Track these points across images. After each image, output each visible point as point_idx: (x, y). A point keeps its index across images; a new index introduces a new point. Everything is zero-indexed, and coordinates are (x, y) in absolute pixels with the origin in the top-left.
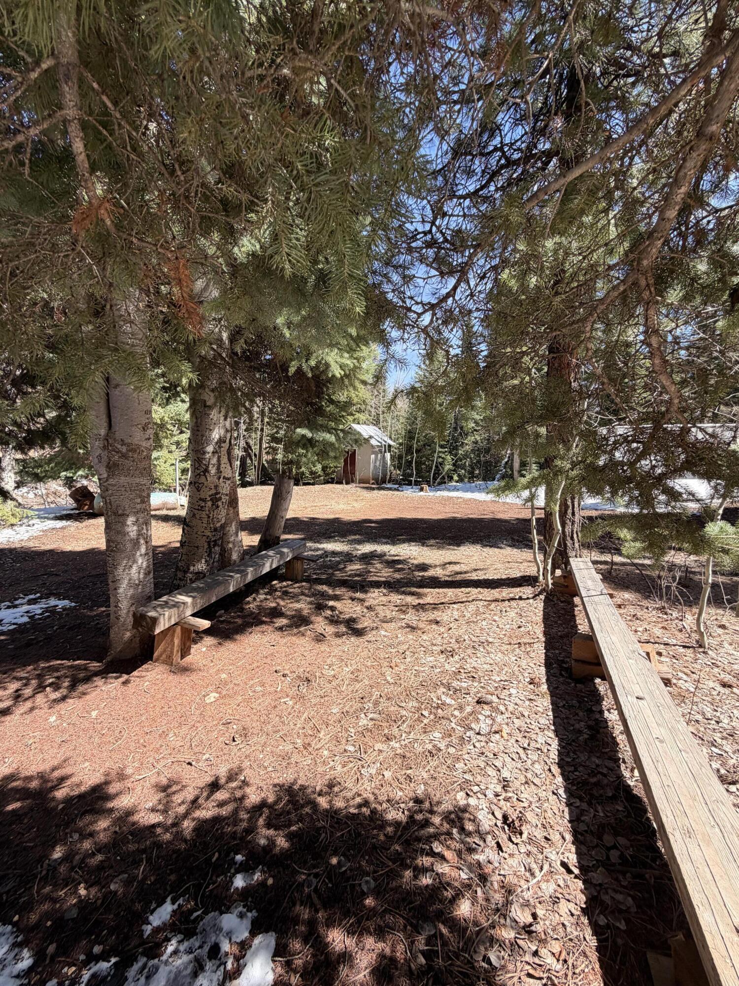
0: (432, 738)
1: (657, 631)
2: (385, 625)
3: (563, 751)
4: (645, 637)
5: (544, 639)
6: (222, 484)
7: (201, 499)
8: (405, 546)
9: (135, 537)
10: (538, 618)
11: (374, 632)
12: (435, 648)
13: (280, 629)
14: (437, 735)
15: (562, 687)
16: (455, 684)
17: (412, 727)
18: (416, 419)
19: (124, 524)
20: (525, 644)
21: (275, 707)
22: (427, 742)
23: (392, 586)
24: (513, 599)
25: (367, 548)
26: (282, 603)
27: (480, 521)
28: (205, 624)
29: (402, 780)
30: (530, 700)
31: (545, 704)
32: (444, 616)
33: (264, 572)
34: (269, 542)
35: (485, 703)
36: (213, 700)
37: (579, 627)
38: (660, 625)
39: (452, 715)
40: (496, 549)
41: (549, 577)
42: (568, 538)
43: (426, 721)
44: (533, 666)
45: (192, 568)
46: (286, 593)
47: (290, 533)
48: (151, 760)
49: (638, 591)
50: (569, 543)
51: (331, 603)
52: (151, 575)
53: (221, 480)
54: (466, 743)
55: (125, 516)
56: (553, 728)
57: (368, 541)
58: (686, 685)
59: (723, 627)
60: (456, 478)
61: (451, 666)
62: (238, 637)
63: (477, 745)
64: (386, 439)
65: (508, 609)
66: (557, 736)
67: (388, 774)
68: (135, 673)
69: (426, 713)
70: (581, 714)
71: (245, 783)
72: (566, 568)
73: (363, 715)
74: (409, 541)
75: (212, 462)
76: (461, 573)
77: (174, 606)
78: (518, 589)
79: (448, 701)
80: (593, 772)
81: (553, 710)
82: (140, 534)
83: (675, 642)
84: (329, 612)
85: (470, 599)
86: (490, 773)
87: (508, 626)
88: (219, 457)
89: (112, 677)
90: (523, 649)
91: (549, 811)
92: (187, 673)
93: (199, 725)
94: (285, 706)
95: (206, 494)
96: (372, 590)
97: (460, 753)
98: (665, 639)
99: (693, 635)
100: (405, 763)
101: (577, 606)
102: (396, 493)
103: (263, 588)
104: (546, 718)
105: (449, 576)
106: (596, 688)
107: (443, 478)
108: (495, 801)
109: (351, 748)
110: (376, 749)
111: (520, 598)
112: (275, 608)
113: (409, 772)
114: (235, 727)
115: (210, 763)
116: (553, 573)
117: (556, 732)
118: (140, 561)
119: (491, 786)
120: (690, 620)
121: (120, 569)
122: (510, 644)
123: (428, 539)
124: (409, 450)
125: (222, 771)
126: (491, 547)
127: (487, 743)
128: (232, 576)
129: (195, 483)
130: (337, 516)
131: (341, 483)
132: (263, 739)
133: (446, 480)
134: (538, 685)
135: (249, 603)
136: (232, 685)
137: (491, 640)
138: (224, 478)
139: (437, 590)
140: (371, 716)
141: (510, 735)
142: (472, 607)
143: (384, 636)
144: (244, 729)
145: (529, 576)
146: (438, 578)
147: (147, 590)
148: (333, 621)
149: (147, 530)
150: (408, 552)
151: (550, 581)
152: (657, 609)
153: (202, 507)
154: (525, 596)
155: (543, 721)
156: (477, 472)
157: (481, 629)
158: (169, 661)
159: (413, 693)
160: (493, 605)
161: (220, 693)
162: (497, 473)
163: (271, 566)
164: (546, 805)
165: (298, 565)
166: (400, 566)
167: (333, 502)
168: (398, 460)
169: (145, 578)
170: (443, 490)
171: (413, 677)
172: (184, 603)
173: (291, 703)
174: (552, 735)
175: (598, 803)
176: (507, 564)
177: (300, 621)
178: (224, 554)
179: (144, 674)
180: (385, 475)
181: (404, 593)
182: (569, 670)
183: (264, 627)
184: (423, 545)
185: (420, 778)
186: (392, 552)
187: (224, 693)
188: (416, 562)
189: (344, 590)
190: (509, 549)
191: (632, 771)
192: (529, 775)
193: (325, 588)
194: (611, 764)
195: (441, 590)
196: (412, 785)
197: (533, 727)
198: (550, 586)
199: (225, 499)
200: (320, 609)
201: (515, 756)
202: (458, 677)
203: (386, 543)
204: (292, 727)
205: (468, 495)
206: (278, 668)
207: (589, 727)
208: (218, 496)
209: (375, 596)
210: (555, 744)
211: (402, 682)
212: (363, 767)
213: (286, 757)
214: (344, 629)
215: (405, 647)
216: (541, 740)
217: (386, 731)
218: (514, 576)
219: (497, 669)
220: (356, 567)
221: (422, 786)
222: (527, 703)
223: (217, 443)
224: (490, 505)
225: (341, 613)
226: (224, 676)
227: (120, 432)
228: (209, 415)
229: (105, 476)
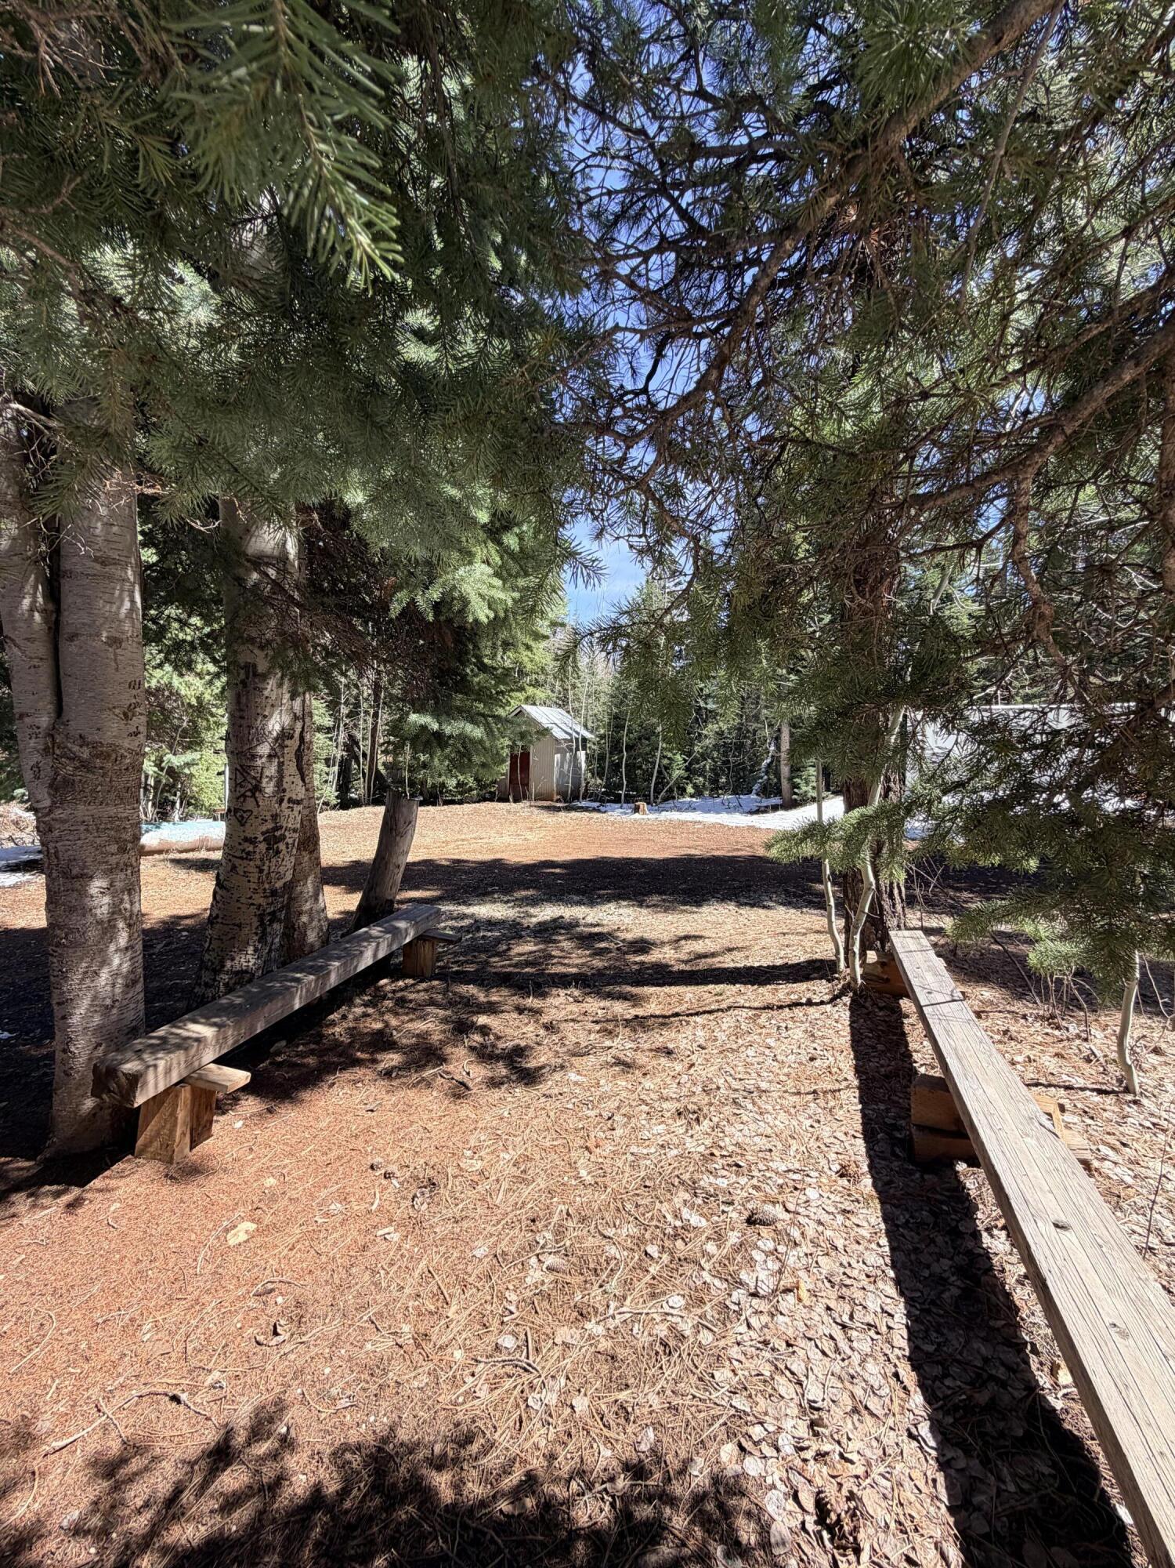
0: (667, 1310)
1: (1050, 1063)
2: (575, 1060)
3: (917, 1327)
4: (1030, 1075)
5: (856, 1083)
6: (287, 812)
7: (246, 839)
8: (611, 907)
9: (105, 917)
10: (843, 1040)
11: (557, 1076)
12: (665, 1106)
13: (388, 1074)
14: (677, 1301)
15: (900, 1182)
16: (706, 1181)
17: (627, 1284)
18: (625, 696)
19: (83, 893)
20: (825, 1093)
21: (365, 1248)
22: (658, 1318)
23: (590, 983)
24: (797, 1004)
25: (547, 912)
26: (394, 1022)
27: (732, 860)
28: (240, 1077)
29: (610, 1418)
30: (845, 1212)
31: (873, 1221)
32: (680, 1038)
33: (362, 967)
34: (374, 911)
35: (763, 1223)
36: (243, 1237)
37: (915, 1056)
38: (1052, 1050)
39: (704, 1253)
40: (761, 911)
41: (857, 963)
42: (885, 896)
43: (654, 1269)
44: (843, 1138)
45: (228, 964)
46: (401, 1002)
47: (416, 888)
48: (95, 1393)
49: (1003, 985)
50: (886, 904)
51: (482, 1020)
52: (140, 986)
53: (285, 804)
54: (733, 1316)
55: (87, 877)
56: (892, 1274)
57: (549, 900)
58: (1118, 1170)
59: (1157, 1051)
60: (690, 789)
61: (696, 1145)
62: (306, 1095)
63: (754, 1321)
64: (578, 728)
65: (790, 1024)
66: (902, 1294)
67: (581, 1403)
68: (97, 1183)
69: (653, 1250)
70: (939, 1239)
71: (287, 1443)
72: (883, 947)
73: (533, 1261)
74: (617, 897)
75: (267, 773)
76: (705, 956)
77: (178, 1047)
78: (803, 986)
79: (695, 1220)
80: (979, 1376)
81: (888, 1233)
82: (116, 910)
83: (1081, 1083)
84: (478, 1038)
85: (724, 1006)
86: (782, 1391)
87: (792, 1058)
88: (281, 764)
89: (46, 1194)
90: (821, 1102)
91: (907, 1483)
92: (201, 1179)
93: (207, 1298)
94: (385, 1245)
95: (257, 829)
96: (554, 991)
97: (722, 1343)
98: (1065, 1078)
99: (1111, 1068)
100: (616, 1373)
101: (907, 1016)
102: (595, 815)
103: (363, 992)
104: (877, 1254)
105: (686, 962)
106: (960, 1182)
107: (671, 790)
108: (798, 1463)
109: (508, 1342)
110: (558, 1340)
111: (810, 1003)
112: (380, 1032)
113: (623, 1396)
114: (280, 1300)
115: (220, 1394)
116: (863, 955)
117: (898, 1282)
118: (116, 961)
119: (788, 1424)
120: (1101, 1041)
121: (76, 978)
122: (799, 1093)
123: (649, 893)
124: (616, 747)
125: (242, 1415)
126: (752, 906)
127: (773, 1315)
128: (298, 980)
129: (236, 810)
130: (498, 856)
131: (506, 800)
132: (333, 1327)
133: (675, 794)
134: (855, 1179)
135: (333, 1024)
136: (286, 1202)
137: (764, 1085)
138: (290, 800)
139: (667, 989)
140: (550, 1260)
141: (813, 1294)
142: (728, 1021)
143: (576, 1083)
144: (298, 1304)
145: (821, 961)
146: (667, 966)
147: (130, 1015)
148: (484, 1055)
149: (132, 903)
150: (615, 918)
151: (859, 971)
152: (1042, 1018)
153: (248, 853)
154: (816, 999)
155: (872, 1259)
156: (723, 780)
157: (747, 1065)
158: (166, 1156)
159: (628, 1206)
160: (764, 1016)
161: (258, 1221)
162: (755, 780)
163: (375, 955)
164: (899, 1467)
165: (426, 950)
166: (603, 945)
167: (492, 833)
168: (598, 763)
169: (124, 993)
170: (671, 809)
171: (627, 1169)
172: (198, 1040)
173: (395, 1237)
174: (891, 1290)
175: (1000, 1456)
176: (781, 938)
177: (427, 1055)
178: (293, 932)
179: (113, 1183)
180: (577, 786)
181: (610, 996)
182: (907, 1144)
183: (360, 1072)
184: (641, 906)
185: (646, 1410)
186: (589, 920)
187: (267, 1220)
188: (629, 936)
189: (505, 992)
190: (782, 908)
191: (1054, 1371)
192: (859, 1392)
193: (471, 989)
194: (1010, 1357)
195: (674, 990)
196: (630, 1429)
197: (855, 1273)
198: (860, 981)
199: (292, 838)
200: (461, 1032)
201: (827, 1345)
202: (711, 1167)
203: (579, 903)
204: (395, 1294)
205: (711, 818)
206: (377, 1160)
207: (960, 1271)
208: (278, 834)
209: (560, 1004)
210: (899, 1310)
211: (608, 1179)
212: (532, 1387)
213: (376, 1369)
214: (504, 1072)
215: (613, 1104)
216: (873, 1304)
217: (578, 1297)
218: (795, 961)
219: (780, 1146)
220: (527, 948)
221: (651, 1433)
222: (840, 1218)
223: (276, 739)
224: (746, 834)
225: (498, 1038)
226: (270, 1181)
227: (78, 722)
228: (261, 690)
229: (47, 803)
